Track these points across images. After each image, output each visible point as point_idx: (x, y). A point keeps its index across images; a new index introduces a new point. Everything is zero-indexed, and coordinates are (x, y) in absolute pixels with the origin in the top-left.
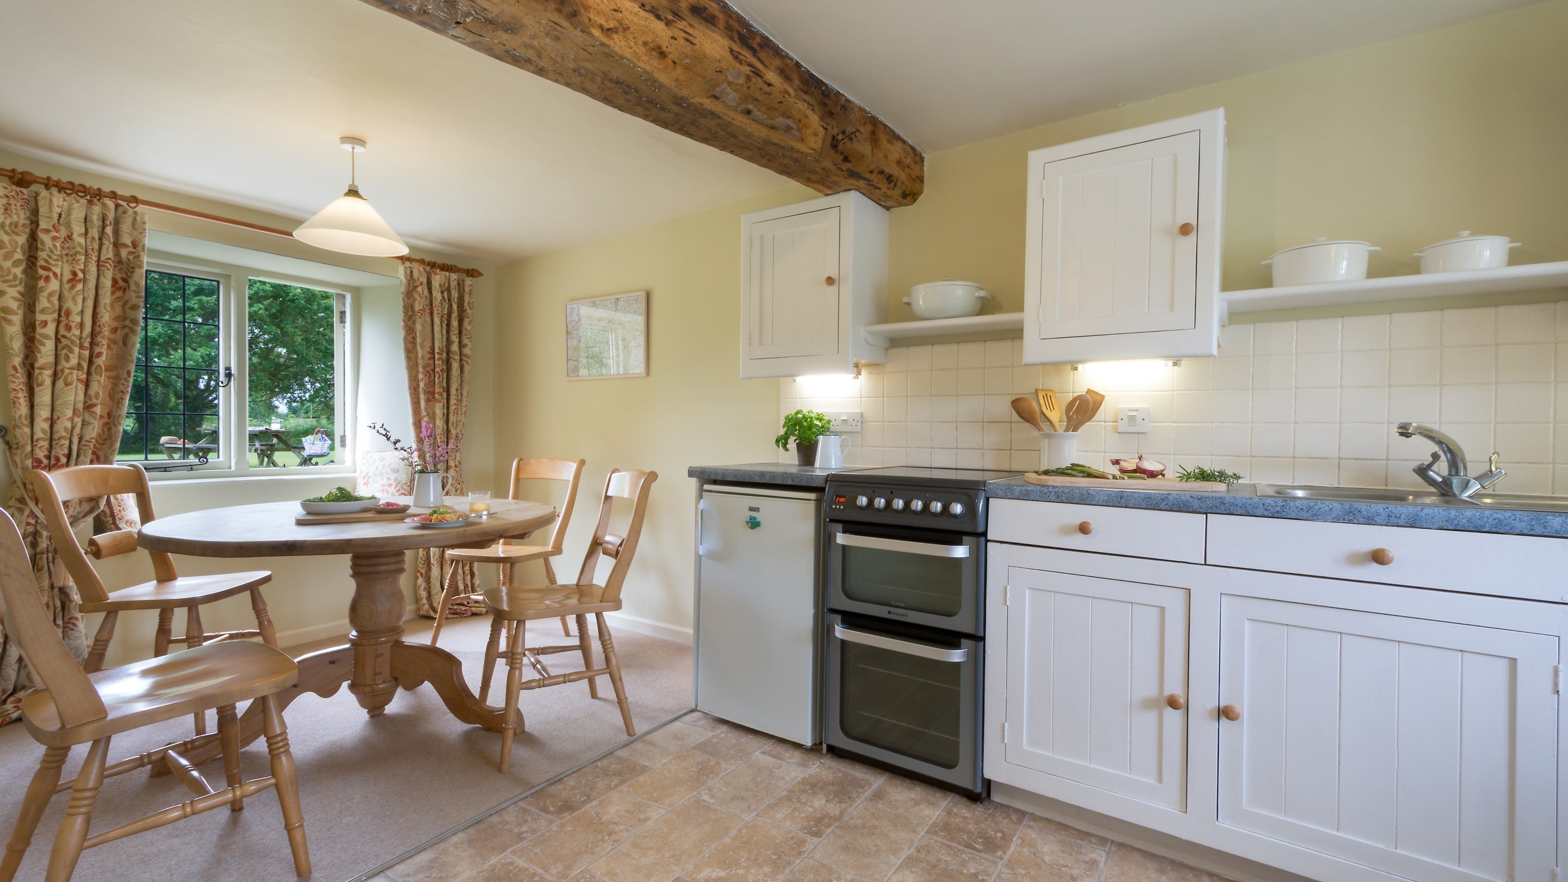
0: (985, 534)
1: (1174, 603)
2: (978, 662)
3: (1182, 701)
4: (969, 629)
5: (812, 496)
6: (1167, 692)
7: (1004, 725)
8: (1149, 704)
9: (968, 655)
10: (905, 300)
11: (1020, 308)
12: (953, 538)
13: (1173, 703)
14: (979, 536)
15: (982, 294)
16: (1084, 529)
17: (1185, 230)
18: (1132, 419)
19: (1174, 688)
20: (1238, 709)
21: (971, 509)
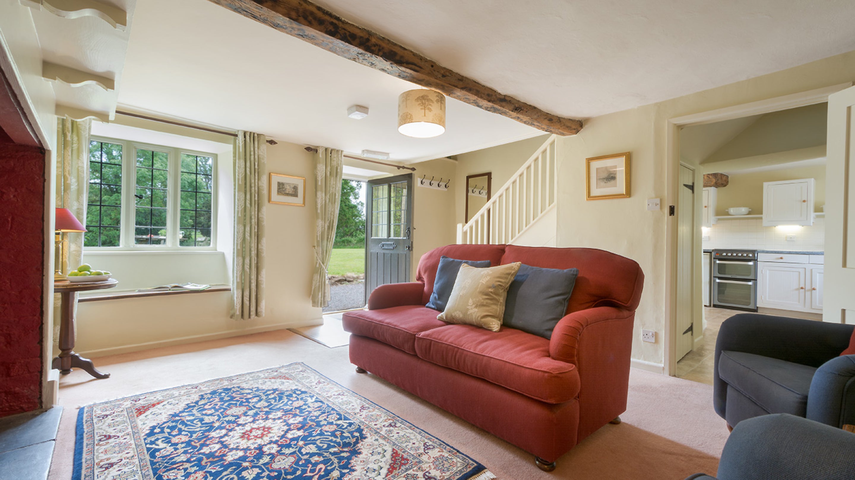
0: (757, 260)
1: (802, 271)
2: (755, 285)
3: (804, 287)
4: (754, 278)
5: (709, 254)
6: (801, 286)
7: (762, 297)
8: (797, 289)
9: (753, 283)
10: (727, 210)
11: (762, 213)
12: (750, 260)
13: (802, 288)
14: (755, 260)
15: (750, 210)
16: (781, 258)
17: (804, 201)
18: (791, 238)
19: (802, 285)
20: (816, 288)
21: (754, 255)
